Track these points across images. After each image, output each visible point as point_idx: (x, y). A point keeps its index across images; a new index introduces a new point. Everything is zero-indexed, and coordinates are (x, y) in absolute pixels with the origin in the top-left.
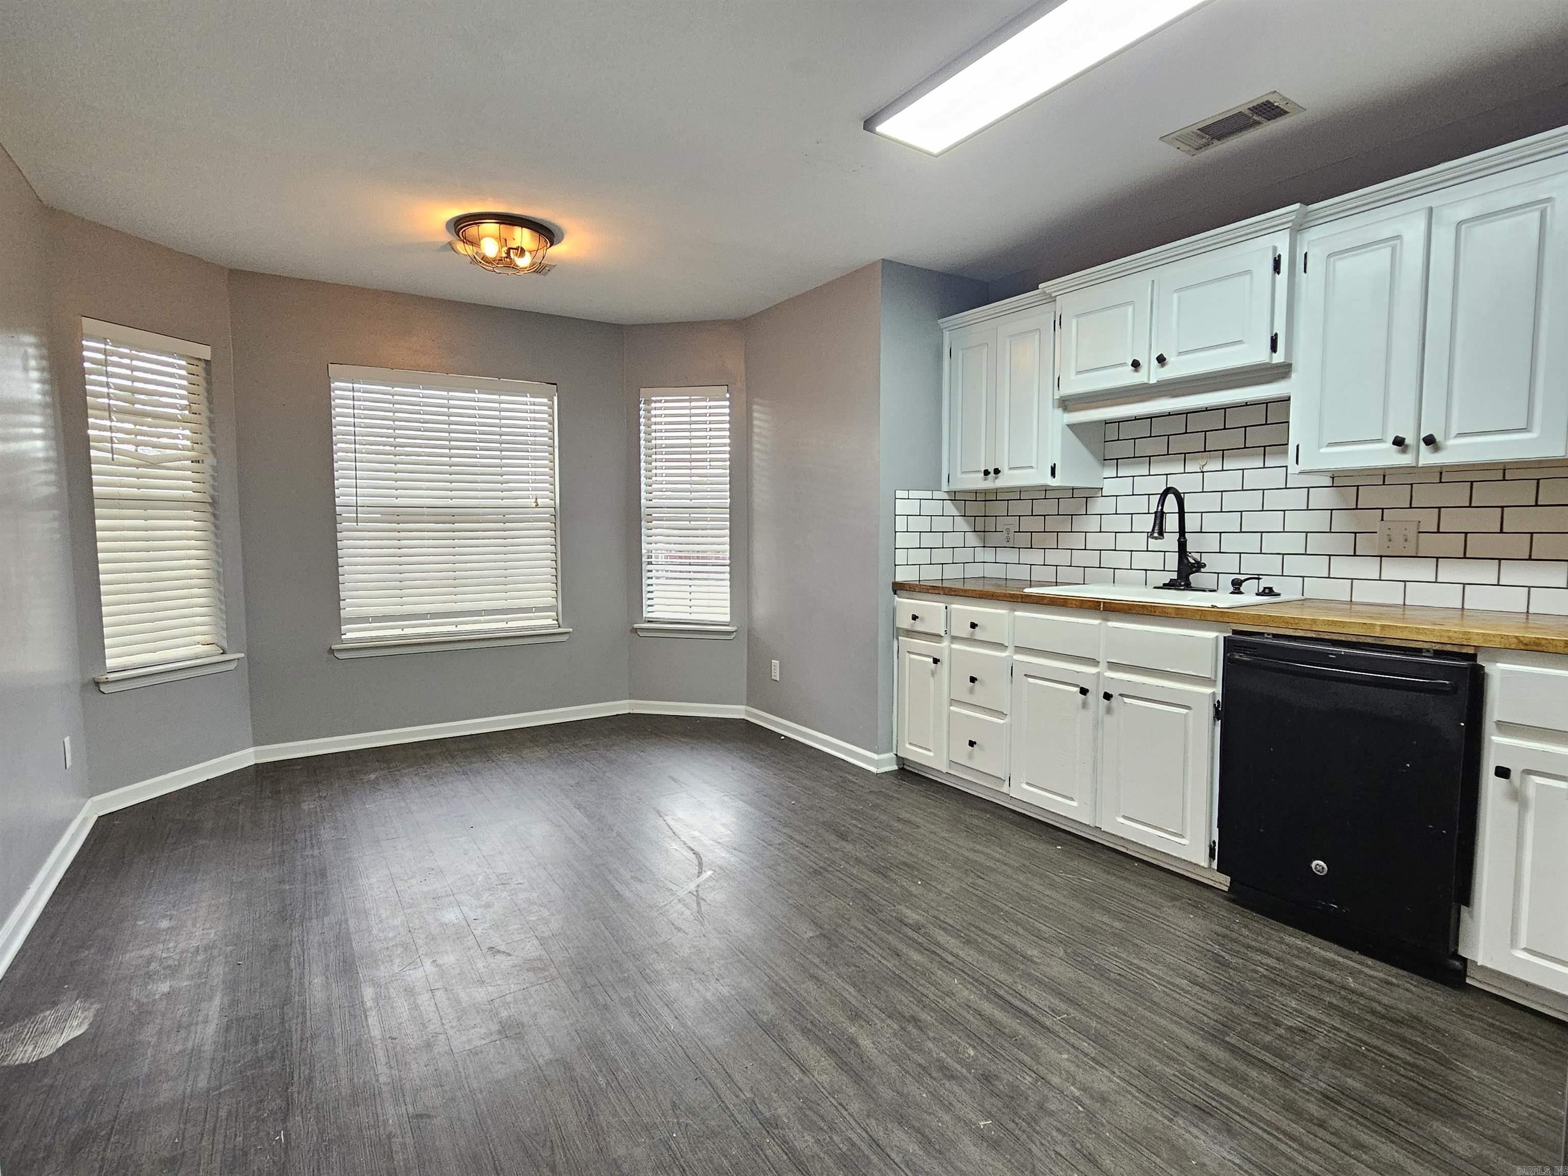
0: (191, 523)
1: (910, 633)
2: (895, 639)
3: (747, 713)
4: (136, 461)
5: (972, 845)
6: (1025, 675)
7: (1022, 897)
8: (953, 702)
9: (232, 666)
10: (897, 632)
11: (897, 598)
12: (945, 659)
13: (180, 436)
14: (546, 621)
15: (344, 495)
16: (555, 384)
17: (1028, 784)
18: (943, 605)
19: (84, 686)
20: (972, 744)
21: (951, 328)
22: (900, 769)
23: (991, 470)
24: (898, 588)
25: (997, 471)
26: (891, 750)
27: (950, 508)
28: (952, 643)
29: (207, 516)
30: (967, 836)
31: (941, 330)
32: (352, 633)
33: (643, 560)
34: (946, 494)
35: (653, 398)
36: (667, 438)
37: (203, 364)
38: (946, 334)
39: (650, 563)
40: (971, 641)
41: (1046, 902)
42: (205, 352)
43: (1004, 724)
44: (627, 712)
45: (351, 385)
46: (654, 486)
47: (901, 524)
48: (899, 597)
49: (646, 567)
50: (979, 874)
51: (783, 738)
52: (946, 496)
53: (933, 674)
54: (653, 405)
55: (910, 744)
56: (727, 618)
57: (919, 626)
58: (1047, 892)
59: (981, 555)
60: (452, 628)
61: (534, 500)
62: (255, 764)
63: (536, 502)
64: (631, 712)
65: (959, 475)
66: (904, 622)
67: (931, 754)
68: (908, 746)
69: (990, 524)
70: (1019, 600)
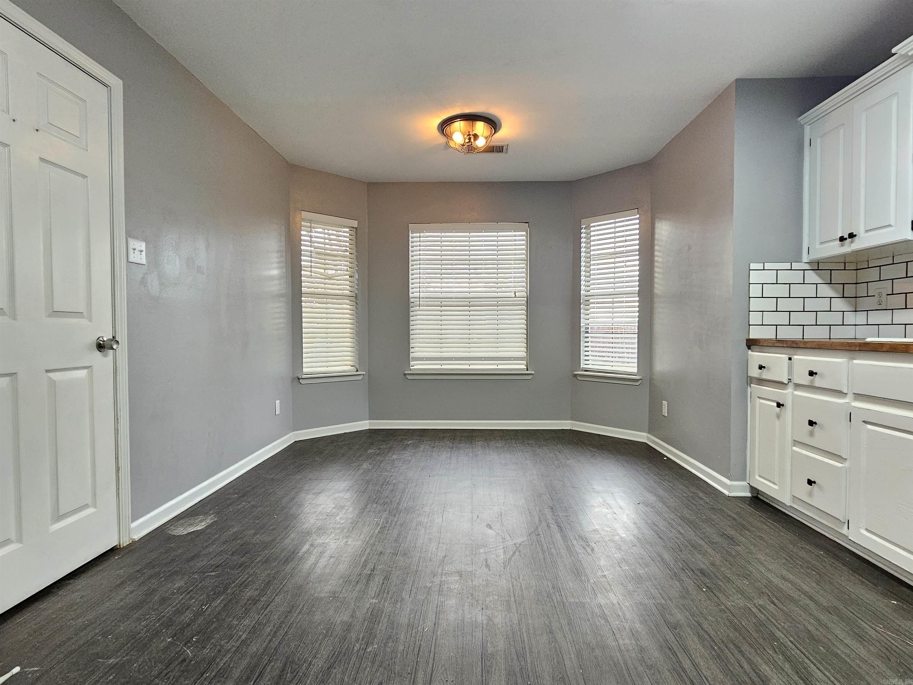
0: (348, 306)
1: (761, 381)
2: (749, 387)
3: (648, 439)
4: (323, 277)
5: (784, 572)
6: (864, 421)
7: (812, 637)
8: (796, 443)
9: (360, 378)
10: (750, 380)
11: (750, 352)
12: (788, 403)
13: (343, 265)
14: (521, 366)
15: (414, 293)
16: (528, 223)
17: (867, 530)
18: (786, 357)
19: (293, 379)
20: (810, 482)
21: (810, 123)
22: (753, 497)
23: (846, 236)
24: (751, 344)
25: (852, 236)
26: (744, 479)
27: (812, 277)
28: (795, 390)
29: (354, 303)
30: (784, 564)
31: (802, 127)
32: (417, 366)
33: (581, 330)
34: (807, 265)
35: (592, 225)
36: (598, 250)
37: (354, 230)
38: (807, 129)
39: (587, 332)
40: (811, 388)
41: (840, 650)
42: (355, 224)
43: (842, 467)
44: (569, 428)
45: (419, 234)
46: (591, 282)
47: (755, 291)
48: (752, 351)
49: (583, 335)
50: (774, 599)
51: (665, 458)
52: (807, 267)
53: (778, 416)
54: (592, 229)
55: (760, 476)
56: (635, 370)
57: (765, 375)
58: (847, 641)
59: (850, 318)
60: (467, 367)
61: (513, 293)
62: (369, 429)
63: (515, 294)
64: (572, 429)
65: (818, 246)
66: (754, 372)
67: (776, 487)
68: (757, 478)
69: (862, 290)
70: (857, 348)
